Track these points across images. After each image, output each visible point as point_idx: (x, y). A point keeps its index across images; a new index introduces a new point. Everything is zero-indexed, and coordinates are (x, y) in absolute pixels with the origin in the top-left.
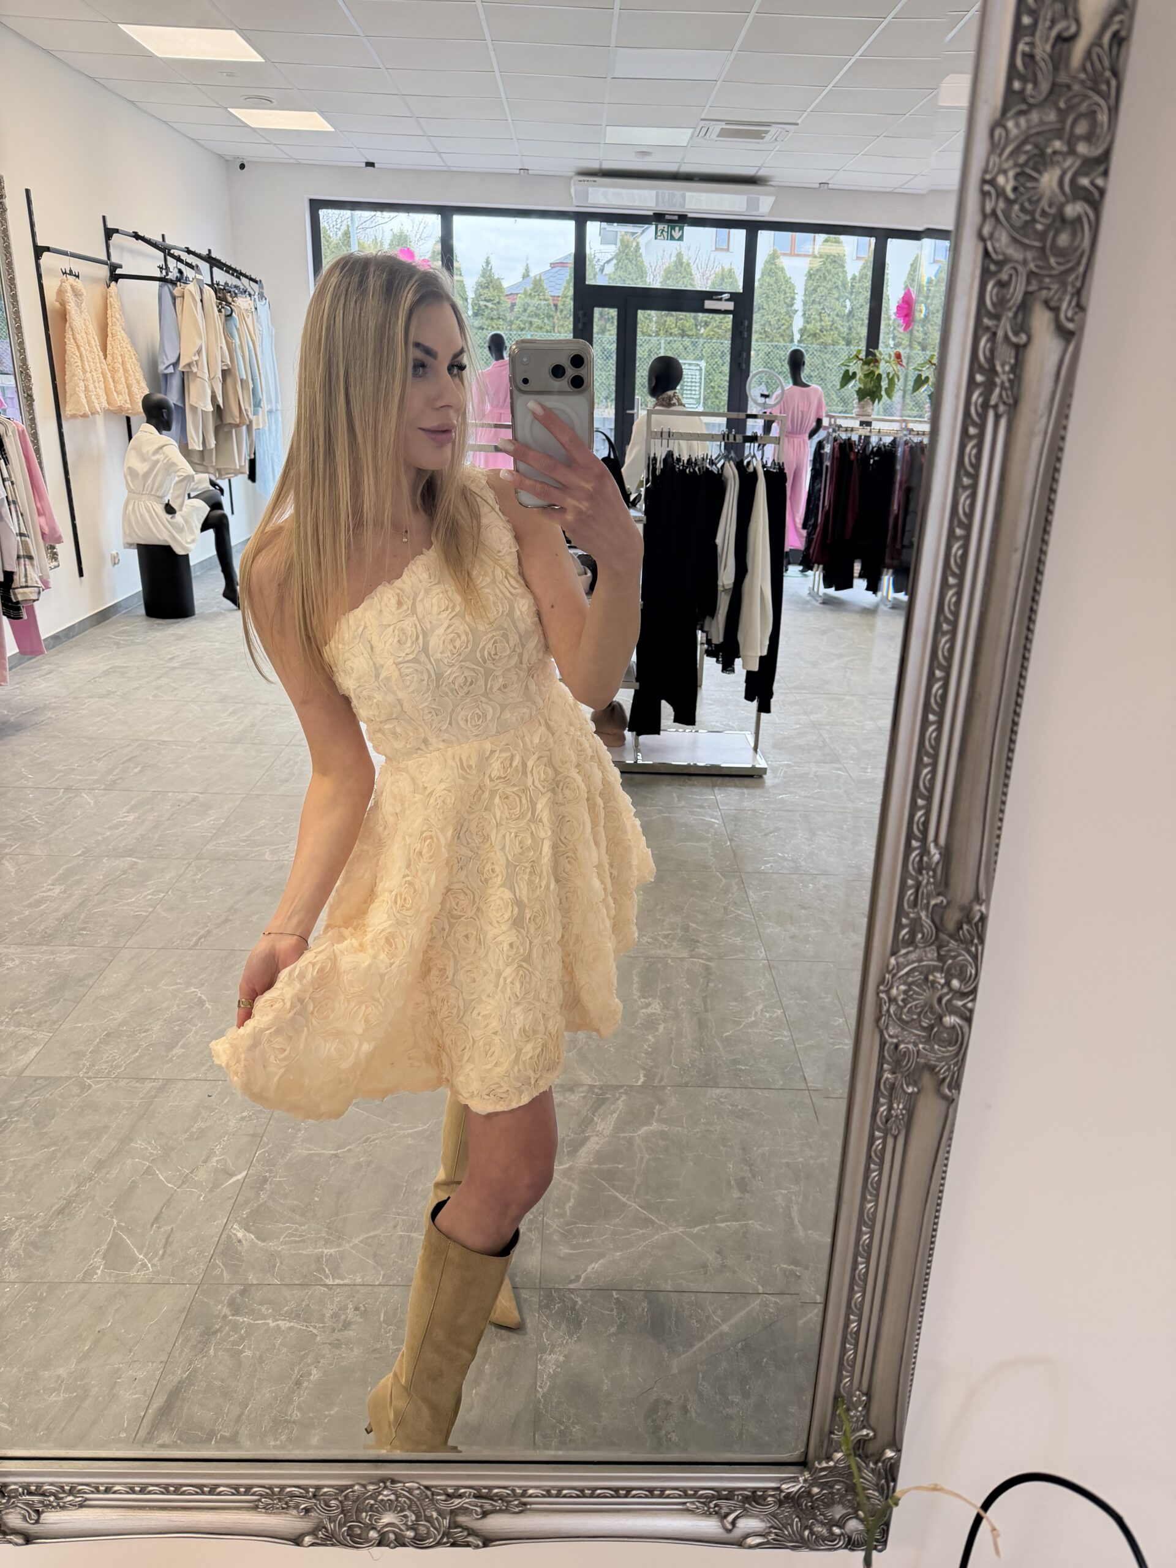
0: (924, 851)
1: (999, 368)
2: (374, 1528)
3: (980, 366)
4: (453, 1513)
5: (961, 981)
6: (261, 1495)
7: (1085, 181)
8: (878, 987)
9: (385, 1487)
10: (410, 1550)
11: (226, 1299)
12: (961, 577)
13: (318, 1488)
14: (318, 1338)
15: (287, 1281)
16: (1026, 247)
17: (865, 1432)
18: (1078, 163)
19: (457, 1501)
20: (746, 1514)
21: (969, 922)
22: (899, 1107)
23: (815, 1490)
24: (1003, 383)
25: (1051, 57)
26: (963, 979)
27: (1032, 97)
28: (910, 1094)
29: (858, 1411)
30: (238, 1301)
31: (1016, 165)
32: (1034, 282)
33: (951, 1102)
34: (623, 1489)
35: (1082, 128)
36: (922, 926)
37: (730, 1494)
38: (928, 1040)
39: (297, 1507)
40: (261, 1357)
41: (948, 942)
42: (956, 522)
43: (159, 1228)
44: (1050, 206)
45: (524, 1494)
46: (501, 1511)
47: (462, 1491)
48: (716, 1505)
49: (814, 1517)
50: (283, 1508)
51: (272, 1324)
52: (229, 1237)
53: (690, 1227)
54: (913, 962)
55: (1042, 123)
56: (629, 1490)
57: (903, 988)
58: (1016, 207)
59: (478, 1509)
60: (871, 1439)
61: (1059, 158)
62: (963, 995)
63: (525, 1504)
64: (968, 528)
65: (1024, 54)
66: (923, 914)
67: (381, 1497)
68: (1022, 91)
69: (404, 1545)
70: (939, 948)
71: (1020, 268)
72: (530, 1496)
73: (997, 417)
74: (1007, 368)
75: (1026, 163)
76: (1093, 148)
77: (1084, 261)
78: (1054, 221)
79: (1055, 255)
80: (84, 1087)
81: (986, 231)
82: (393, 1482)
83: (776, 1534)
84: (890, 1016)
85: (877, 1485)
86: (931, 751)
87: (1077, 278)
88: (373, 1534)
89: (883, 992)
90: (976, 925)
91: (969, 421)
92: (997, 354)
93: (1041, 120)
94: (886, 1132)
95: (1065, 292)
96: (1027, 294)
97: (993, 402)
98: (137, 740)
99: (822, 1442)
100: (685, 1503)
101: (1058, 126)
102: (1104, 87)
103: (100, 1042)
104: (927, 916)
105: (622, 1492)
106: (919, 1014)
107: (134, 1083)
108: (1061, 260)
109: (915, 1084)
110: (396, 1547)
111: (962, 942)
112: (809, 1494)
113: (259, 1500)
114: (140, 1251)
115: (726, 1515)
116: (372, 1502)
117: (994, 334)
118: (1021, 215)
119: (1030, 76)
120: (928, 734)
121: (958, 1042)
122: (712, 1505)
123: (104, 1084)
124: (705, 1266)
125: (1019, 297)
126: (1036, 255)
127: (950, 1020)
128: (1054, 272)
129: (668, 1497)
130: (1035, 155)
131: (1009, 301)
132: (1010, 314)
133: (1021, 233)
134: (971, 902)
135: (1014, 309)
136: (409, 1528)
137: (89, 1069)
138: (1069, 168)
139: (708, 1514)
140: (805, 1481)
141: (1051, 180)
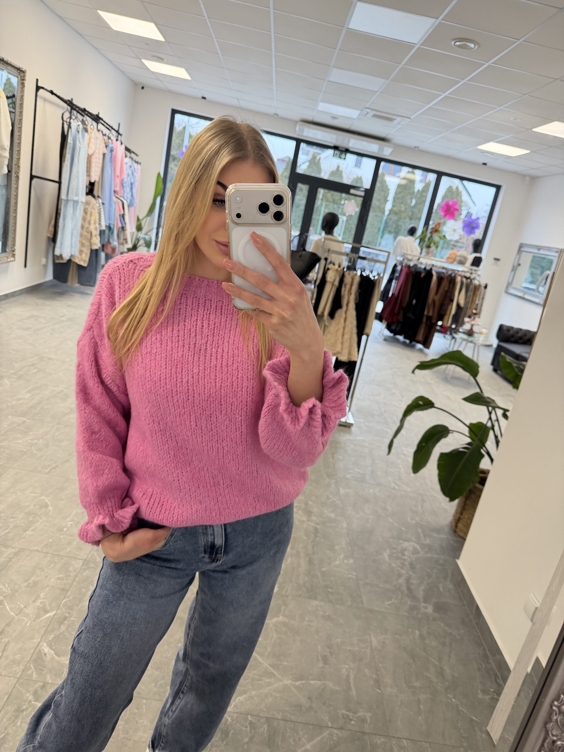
11: (32, 690)
30: (39, 692)
43: (1, 639)
52: (40, 650)
53: (295, 681)
98: (37, 355)
124: (300, 706)
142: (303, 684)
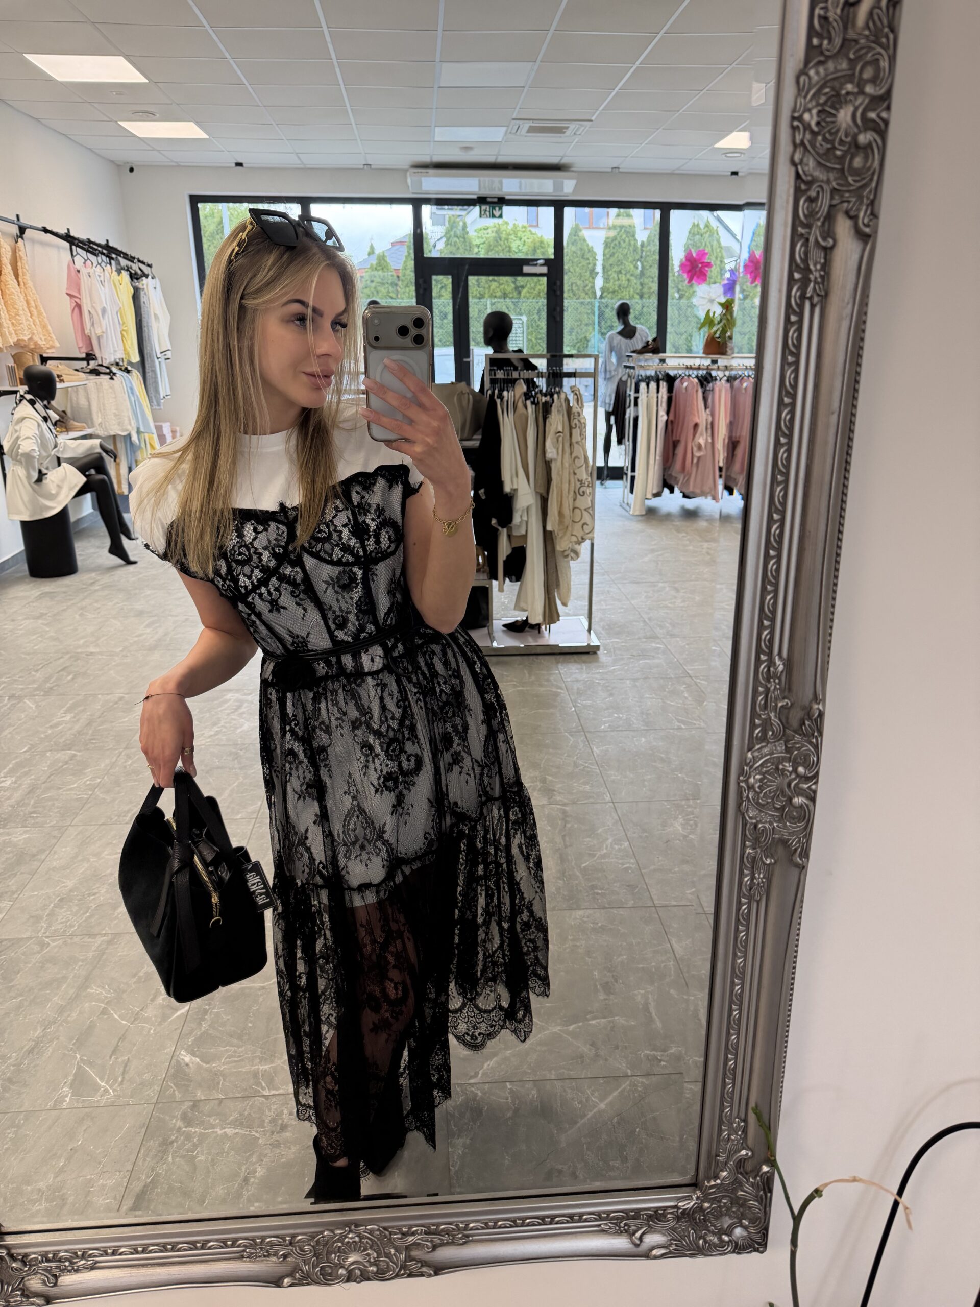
0: (771, 662)
1: (812, 267)
2: (342, 1267)
3: (797, 266)
4: (408, 1248)
5: (806, 768)
6: (246, 1246)
7: (872, 115)
8: (739, 778)
9: (350, 1231)
10: (375, 1282)
11: (178, 1114)
12: (790, 437)
13: (294, 1236)
14: (260, 1141)
15: (231, 1096)
16: (829, 169)
17: (743, 1152)
18: (867, 101)
19: (411, 1238)
20: (650, 1230)
21: (810, 719)
22: (760, 876)
23: (706, 1205)
24: (816, 278)
25: (841, 17)
26: (808, 766)
27: (828, 50)
28: (768, 865)
29: (737, 1134)
30: (190, 1115)
31: (818, 104)
32: (837, 197)
33: (803, 868)
34: (548, 1217)
35: (868, 74)
36: (772, 724)
37: (637, 1214)
38: (781, 819)
39: (276, 1254)
40: (213, 1160)
41: (794, 736)
42: (784, 393)
43: (117, 1058)
44: (846, 136)
45: (466, 1228)
46: (448, 1244)
47: (415, 1229)
48: (626, 1225)
49: (707, 1229)
50: (265, 1256)
51: (220, 1132)
52: (178, 1061)
53: (567, 1026)
54: (766, 755)
55: (836, 71)
56: (553, 1217)
57: (758, 777)
58: (820, 138)
59: (429, 1244)
60: (750, 1158)
61: (850, 97)
62: (807, 779)
63: (468, 1236)
64: (794, 397)
65: (820, 17)
66: (772, 715)
67: (347, 1240)
68: (821, 45)
69: (368, 1279)
70: (786, 742)
71: (825, 187)
72: (471, 1229)
73: (813, 307)
74: (818, 267)
75: (825, 103)
76: (878, 88)
77: (875, 178)
78: (850, 148)
79: (852, 175)
80: (43, 945)
81: (797, 158)
82: (356, 1226)
83: (676, 1245)
84: (749, 800)
85: (757, 1197)
86: (773, 581)
87: (870, 192)
88: (342, 1271)
89: (742, 781)
90: (816, 720)
91: (790, 311)
92: (810, 255)
93: (835, 68)
94: (750, 899)
95: (861, 203)
96: (831, 206)
97: (808, 295)
98: (68, 653)
99: (710, 1164)
100: (599, 1226)
101: (850, 72)
102: (884, 40)
103: (55, 907)
104: (775, 716)
105: (548, 1220)
106: (773, 798)
107: (87, 939)
108: (857, 178)
109: (772, 857)
110: (362, 1281)
111: (805, 735)
112: (701, 1209)
113: (244, 1251)
114: (102, 1079)
115: (634, 1234)
116: (340, 1244)
117: (807, 240)
118: (824, 144)
119: (825, 35)
120: (770, 566)
121: (806, 818)
122: (622, 1225)
123: (61, 942)
124: (582, 1057)
125: (825, 209)
126: (837, 175)
127: (798, 800)
128: (852, 188)
129: (586, 1221)
130: (833, 96)
131: (817, 213)
132: (819, 223)
133: (825, 158)
134: (811, 702)
135: (822, 219)
136: (371, 1264)
137: (47, 929)
138: (861, 104)
139: (619, 1233)
140: (698, 1198)
141: (846, 115)
142: (579, 1027)
